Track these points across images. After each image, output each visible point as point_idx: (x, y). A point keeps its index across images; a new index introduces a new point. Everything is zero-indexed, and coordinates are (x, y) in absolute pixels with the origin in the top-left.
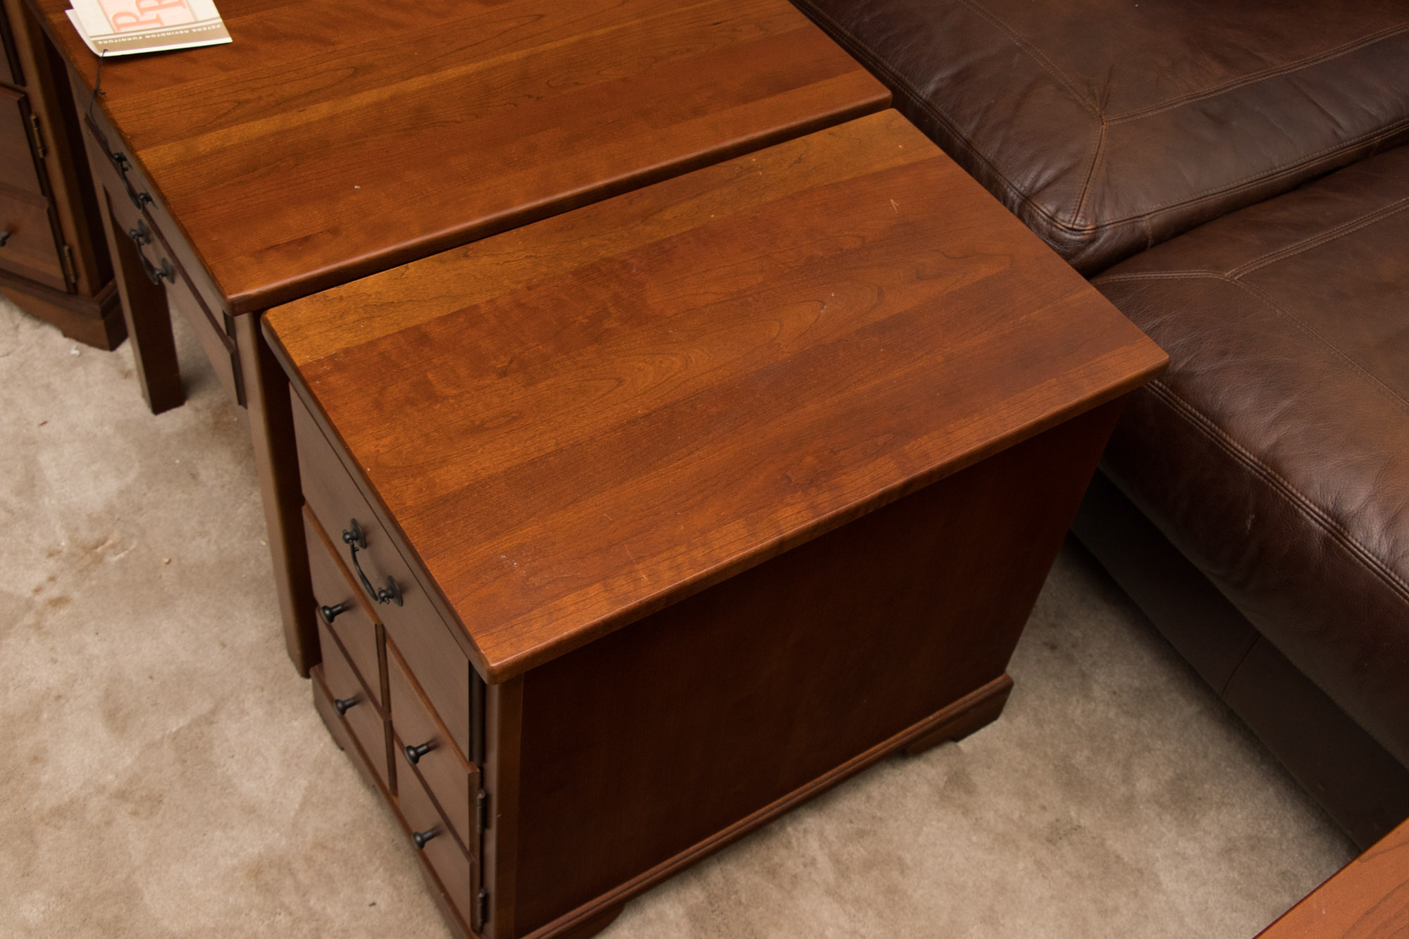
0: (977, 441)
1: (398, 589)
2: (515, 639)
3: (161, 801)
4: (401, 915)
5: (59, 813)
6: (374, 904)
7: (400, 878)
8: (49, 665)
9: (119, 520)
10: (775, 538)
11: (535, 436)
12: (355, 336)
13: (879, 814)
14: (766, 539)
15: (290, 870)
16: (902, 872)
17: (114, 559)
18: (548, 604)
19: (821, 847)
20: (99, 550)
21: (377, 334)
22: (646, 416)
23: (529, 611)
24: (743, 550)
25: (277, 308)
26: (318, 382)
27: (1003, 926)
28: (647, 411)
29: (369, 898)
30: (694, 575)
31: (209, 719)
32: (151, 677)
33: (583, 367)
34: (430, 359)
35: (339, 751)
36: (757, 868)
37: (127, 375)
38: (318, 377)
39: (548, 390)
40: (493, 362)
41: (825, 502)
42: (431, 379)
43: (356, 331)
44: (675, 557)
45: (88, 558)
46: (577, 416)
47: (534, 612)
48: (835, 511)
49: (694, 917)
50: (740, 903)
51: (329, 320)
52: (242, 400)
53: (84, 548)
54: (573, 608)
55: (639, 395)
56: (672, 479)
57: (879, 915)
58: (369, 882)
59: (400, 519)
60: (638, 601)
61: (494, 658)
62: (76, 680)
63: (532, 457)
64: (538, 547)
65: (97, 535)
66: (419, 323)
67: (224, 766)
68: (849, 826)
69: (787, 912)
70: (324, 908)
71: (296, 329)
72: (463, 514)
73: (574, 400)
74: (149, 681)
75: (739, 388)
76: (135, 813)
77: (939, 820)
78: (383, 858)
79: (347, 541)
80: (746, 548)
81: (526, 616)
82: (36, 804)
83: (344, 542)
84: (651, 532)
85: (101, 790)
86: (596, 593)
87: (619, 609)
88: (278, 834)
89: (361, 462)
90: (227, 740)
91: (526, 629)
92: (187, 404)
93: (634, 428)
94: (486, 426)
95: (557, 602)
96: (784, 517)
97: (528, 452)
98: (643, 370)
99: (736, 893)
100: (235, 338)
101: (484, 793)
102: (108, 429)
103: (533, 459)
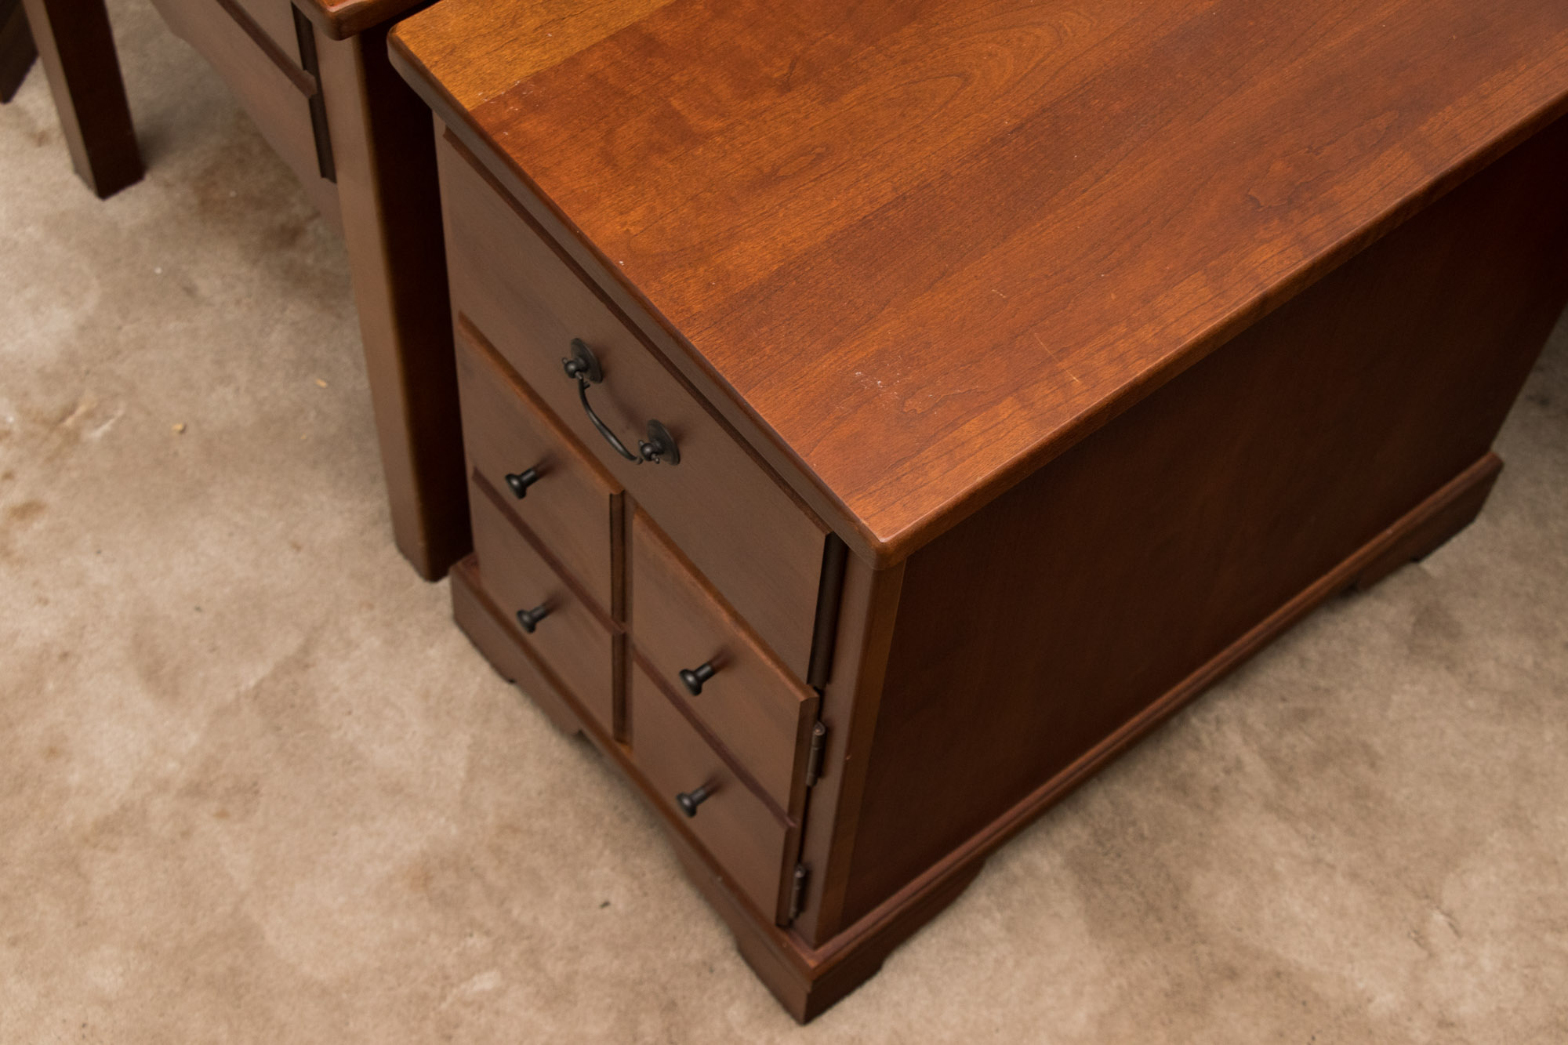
0: (1531, 103)
1: (672, 439)
2: (908, 497)
3: (257, 792)
4: (650, 916)
5: (109, 828)
6: (606, 904)
7: (638, 861)
8: (37, 608)
9: (88, 372)
10: (1256, 295)
11: (858, 181)
12: (545, 53)
13: (1322, 683)
14: (1241, 298)
15: (472, 869)
16: (1373, 765)
17: (97, 434)
18: (943, 438)
19: (1246, 742)
20: (69, 422)
21: (577, 45)
22: (1018, 129)
23: (919, 452)
24: (1210, 320)
25: (410, 19)
26: (507, 134)
27: (1537, 827)
28: (1017, 121)
29: (599, 896)
30: (1147, 368)
31: (301, 661)
32: (198, 609)
33: (904, 62)
34: (668, 77)
35: (505, 685)
36: (1157, 784)
37: (41, 139)
38: (505, 125)
39: (859, 104)
40: (766, 70)
41: (1318, 231)
42: (679, 108)
43: (543, 45)
44: (1113, 344)
45: (56, 439)
46: (914, 140)
47: (924, 454)
48: (1336, 242)
49: (1082, 868)
50: (1142, 837)
51: (495, 30)
52: (327, 168)
53: (45, 422)
54: (981, 440)
55: (1000, 96)
56: (1079, 223)
57: (1350, 831)
58: (592, 873)
59: (691, 334)
60: (1074, 417)
61: (883, 529)
62: (84, 627)
63: (863, 214)
64: (906, 353)
65: (59, 400)
66: (636, 20)
67: (339, 727)
68: (1281, 706)
69: (1214, 843)
70: (535, 919)
71: (448, 51)
72: (781, 315)
73: (903, 115)
74: (197, 616)
75: (1147, 66)
76: (222, 815)
77: (1413, 683)
78: (607, 835)
79: (572, 375)
80: (1215, 317)
81: (915, 460)
82: (70, 819)
83: (567, 376)
84: (1068, 309)
85: (163, 786)
86: (1010, 411)
87: (1049, 432)
88: (442, 820)
89: (606, 252)
90: (336, 690)
91: (920, 480)
92: (148, 177)
93: (1003, 149)
94: (780, 173)
95: (956, 433)
96: (1261, 261)
97: (855, 208)
98: (996, 55)
99: (1134, 823)
100: (316, 73)
101: (823, 727)
102: (34, 231)
103: (865, 217)
